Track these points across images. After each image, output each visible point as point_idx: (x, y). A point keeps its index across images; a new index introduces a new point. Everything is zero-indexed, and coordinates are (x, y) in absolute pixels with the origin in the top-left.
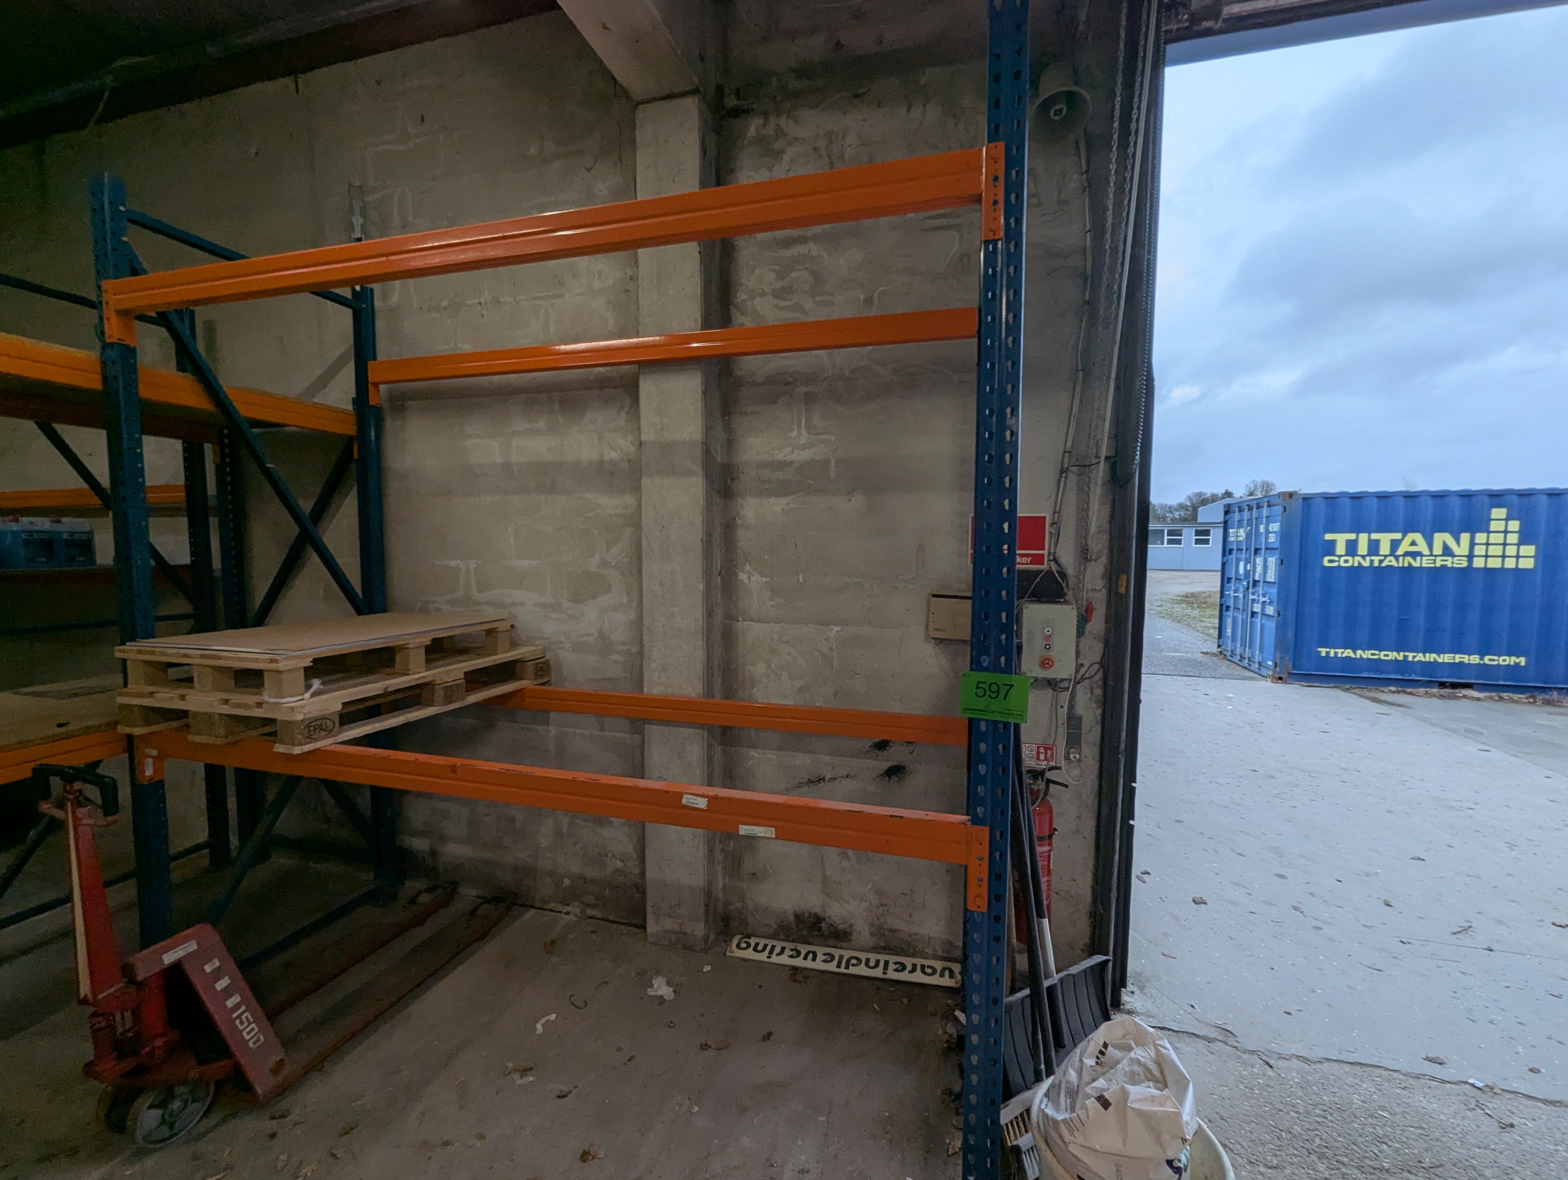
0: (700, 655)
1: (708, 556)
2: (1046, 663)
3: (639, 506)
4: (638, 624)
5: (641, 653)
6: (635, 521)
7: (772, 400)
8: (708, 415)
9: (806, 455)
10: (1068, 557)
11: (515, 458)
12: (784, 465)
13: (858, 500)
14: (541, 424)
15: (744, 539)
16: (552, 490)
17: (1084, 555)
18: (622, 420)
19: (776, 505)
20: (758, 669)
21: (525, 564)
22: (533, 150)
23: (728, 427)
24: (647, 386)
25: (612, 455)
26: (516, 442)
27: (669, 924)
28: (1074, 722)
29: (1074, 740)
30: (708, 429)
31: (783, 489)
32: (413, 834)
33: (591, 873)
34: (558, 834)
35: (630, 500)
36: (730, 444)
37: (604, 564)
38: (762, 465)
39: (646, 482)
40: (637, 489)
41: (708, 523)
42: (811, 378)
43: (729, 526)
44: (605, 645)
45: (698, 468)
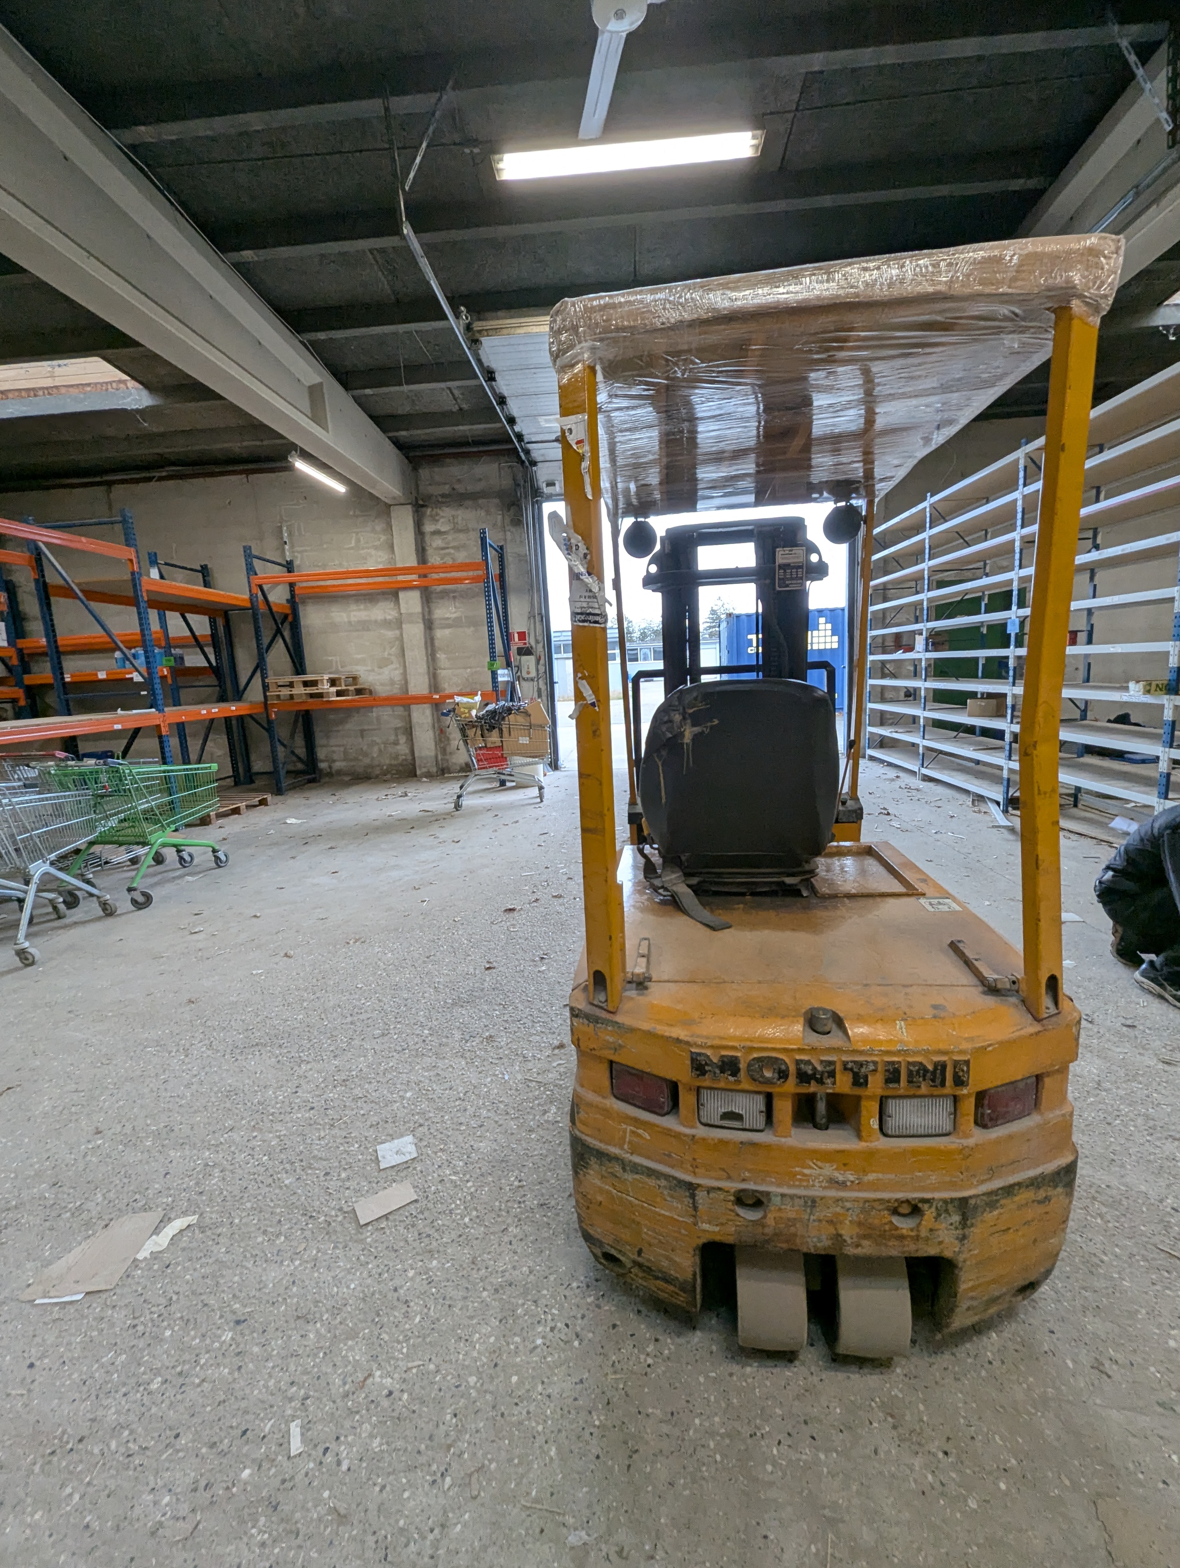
0: (427, 680)
1: (426, 648)
2: (528, 673)
3: (402, 635)
4: (405, 674)
5: (406, 682)
6: (401, 639)
7: (442, 598)
8: (423, 603)
9: (454, 616)
10: (533, 643)
11: (353, 619)
12: (448, 619)
13: (472, 629)
14: (362, 607)
15: (437, 643)
16: (368, 630)
17: (537, 642)
18: (392, 605)
19: (447, 631)
20: (446, 685)
21: (359, 656)
22: (351, 513)
23: (429, 607)
24: (402, 595)
25: (389, 617)
26: (352, 614)
27: (424, 770)
28: (539, 690)
29: (540, 696)
30: (423, 608)
31: (449, 626)
32: (322, 761)
33: (394, 762)
34: (380, 751)
35: (398, 632)
36: (430, 612)
37: (389, 654)
38: (441, 619)
39: (404, 626)
40: (400, 628)
41: (426, 638)
42: (454, 591)
43: (432, 639)
44: (392, 682)
45: (421, 621)
